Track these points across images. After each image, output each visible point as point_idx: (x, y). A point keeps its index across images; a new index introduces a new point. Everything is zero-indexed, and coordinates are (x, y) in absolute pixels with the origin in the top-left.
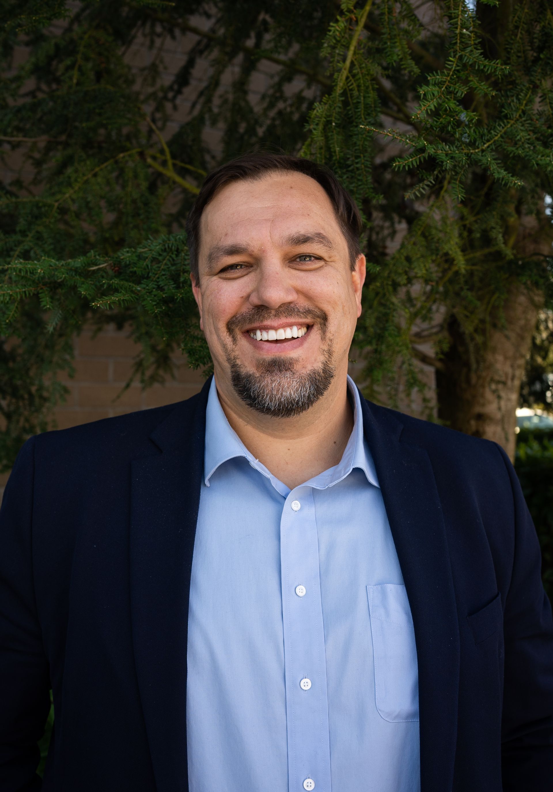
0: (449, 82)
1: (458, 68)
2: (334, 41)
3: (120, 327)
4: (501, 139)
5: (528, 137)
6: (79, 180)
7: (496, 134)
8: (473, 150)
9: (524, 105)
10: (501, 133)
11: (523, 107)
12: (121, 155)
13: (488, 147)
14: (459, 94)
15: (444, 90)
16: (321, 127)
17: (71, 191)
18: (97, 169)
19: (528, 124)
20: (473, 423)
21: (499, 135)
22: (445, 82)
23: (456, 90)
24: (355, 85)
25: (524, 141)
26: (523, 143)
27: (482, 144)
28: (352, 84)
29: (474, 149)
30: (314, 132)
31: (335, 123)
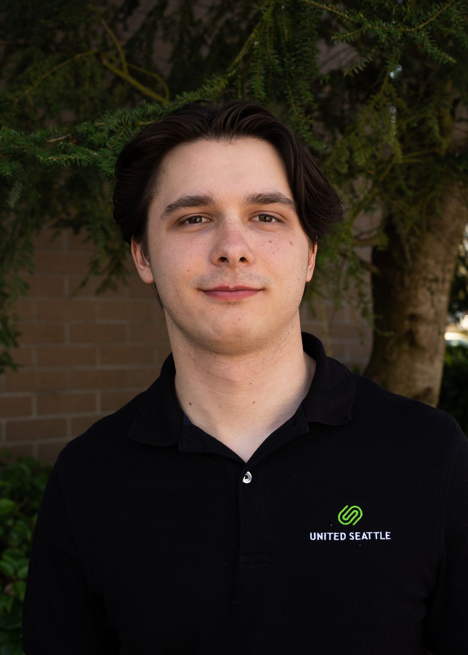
3: (77, 231)
4: (437, 20)
7: (432, 15)
10: (437, 15)
13: (424, 27)
16: (270, 10)
17: (31, 88)
26: (457, 25)
27: (418, 23)
29: (410, 28)
30: (264, 13)
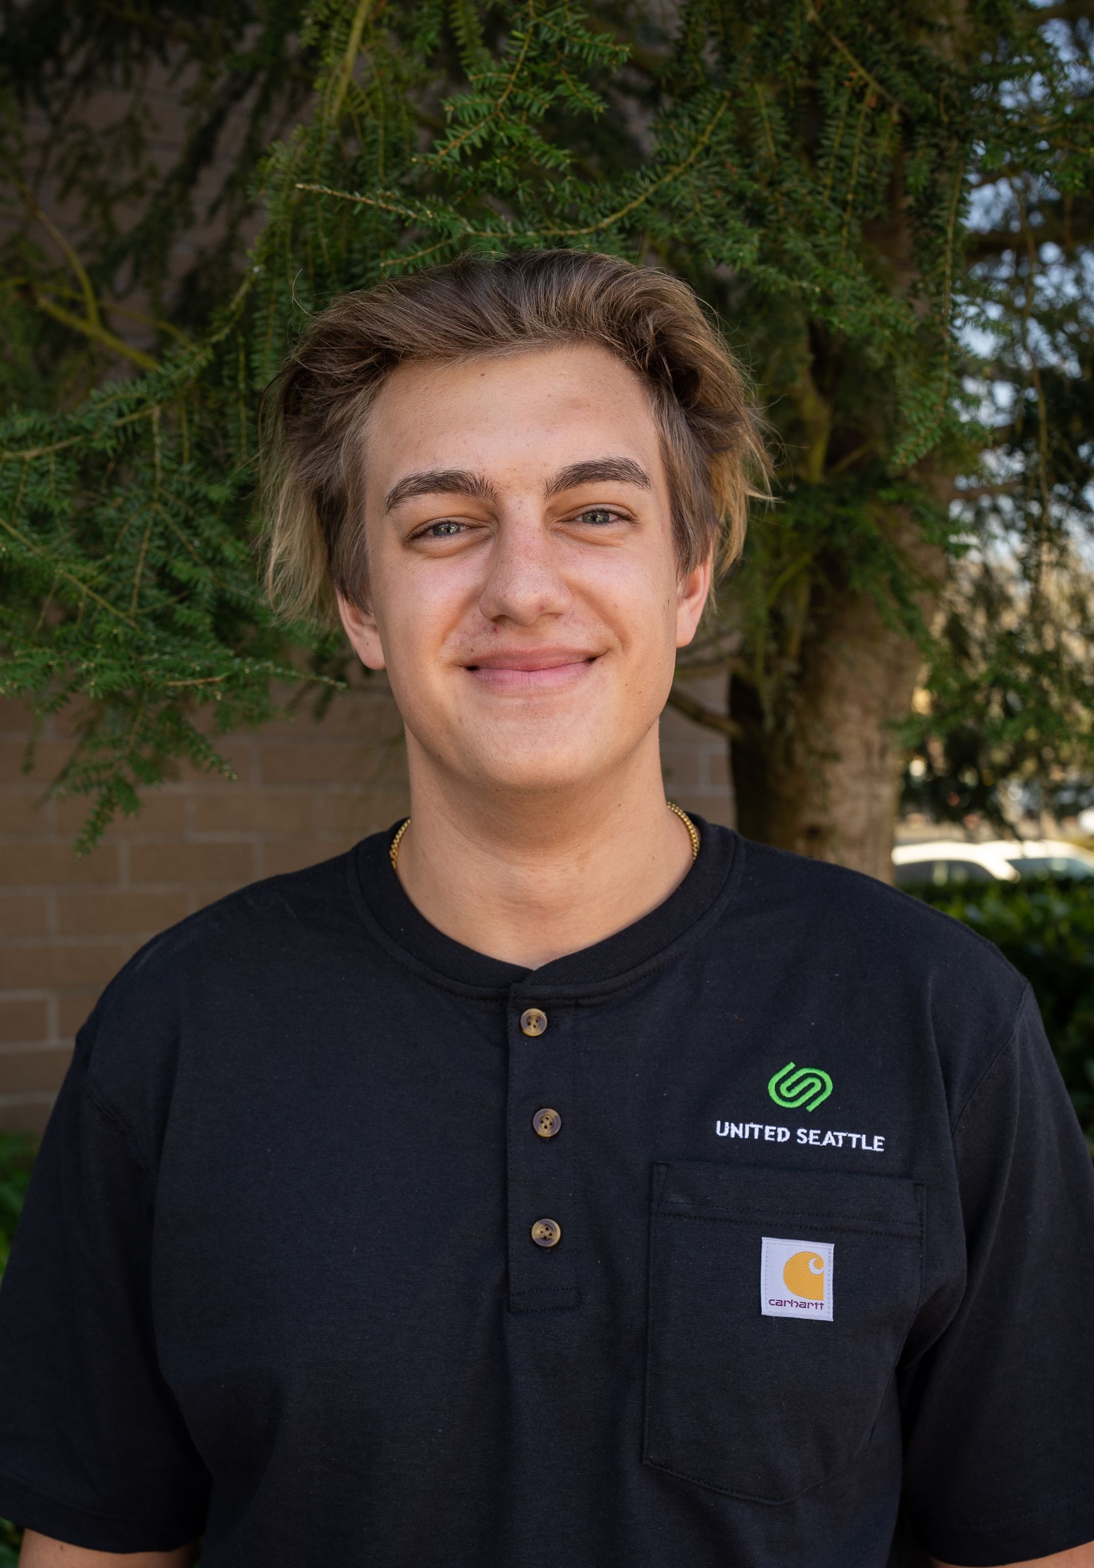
0: (515, 85)
1: (532, 54)
2: (326, 12)
5: (711, 202)
7: (634, 194)
8: (574, 229)
9: (708, 133)
11: (705, 139)
13: (614, 223)
14: (533, 111)
15: (504, 103)
19: (716, 173)
21: (642, 199)
22: (506, 84)
23: (528, 102)
25: (702, 211)
27: (598, 217)
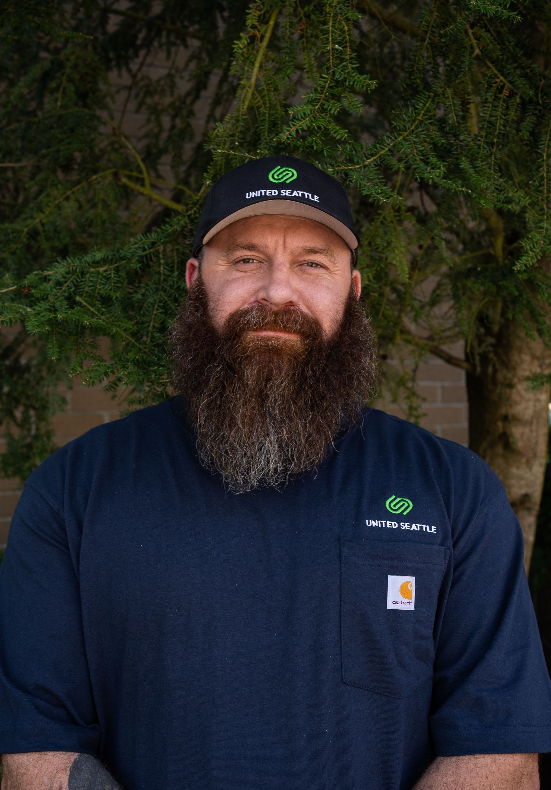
0: (324, 99)
1: (332, 85)
5: (421, 149)
6: (50, 204)
9: (421, 115)
10: (389, 147)
11: (420, 118)
12: (94, 177)
13: (373, 162)
14: (332, 112)
15: (319, 108)
17: (42, 216)
18: (69, 193)
19: (425, 134)
20: (500, 424)
21: (387, 149)
22: (320, 99)
23: (330, 107)
24: (261, 102)
25: (417, 153)
27: (365, 159)
28: (259, 102)
31: (238, 142)
